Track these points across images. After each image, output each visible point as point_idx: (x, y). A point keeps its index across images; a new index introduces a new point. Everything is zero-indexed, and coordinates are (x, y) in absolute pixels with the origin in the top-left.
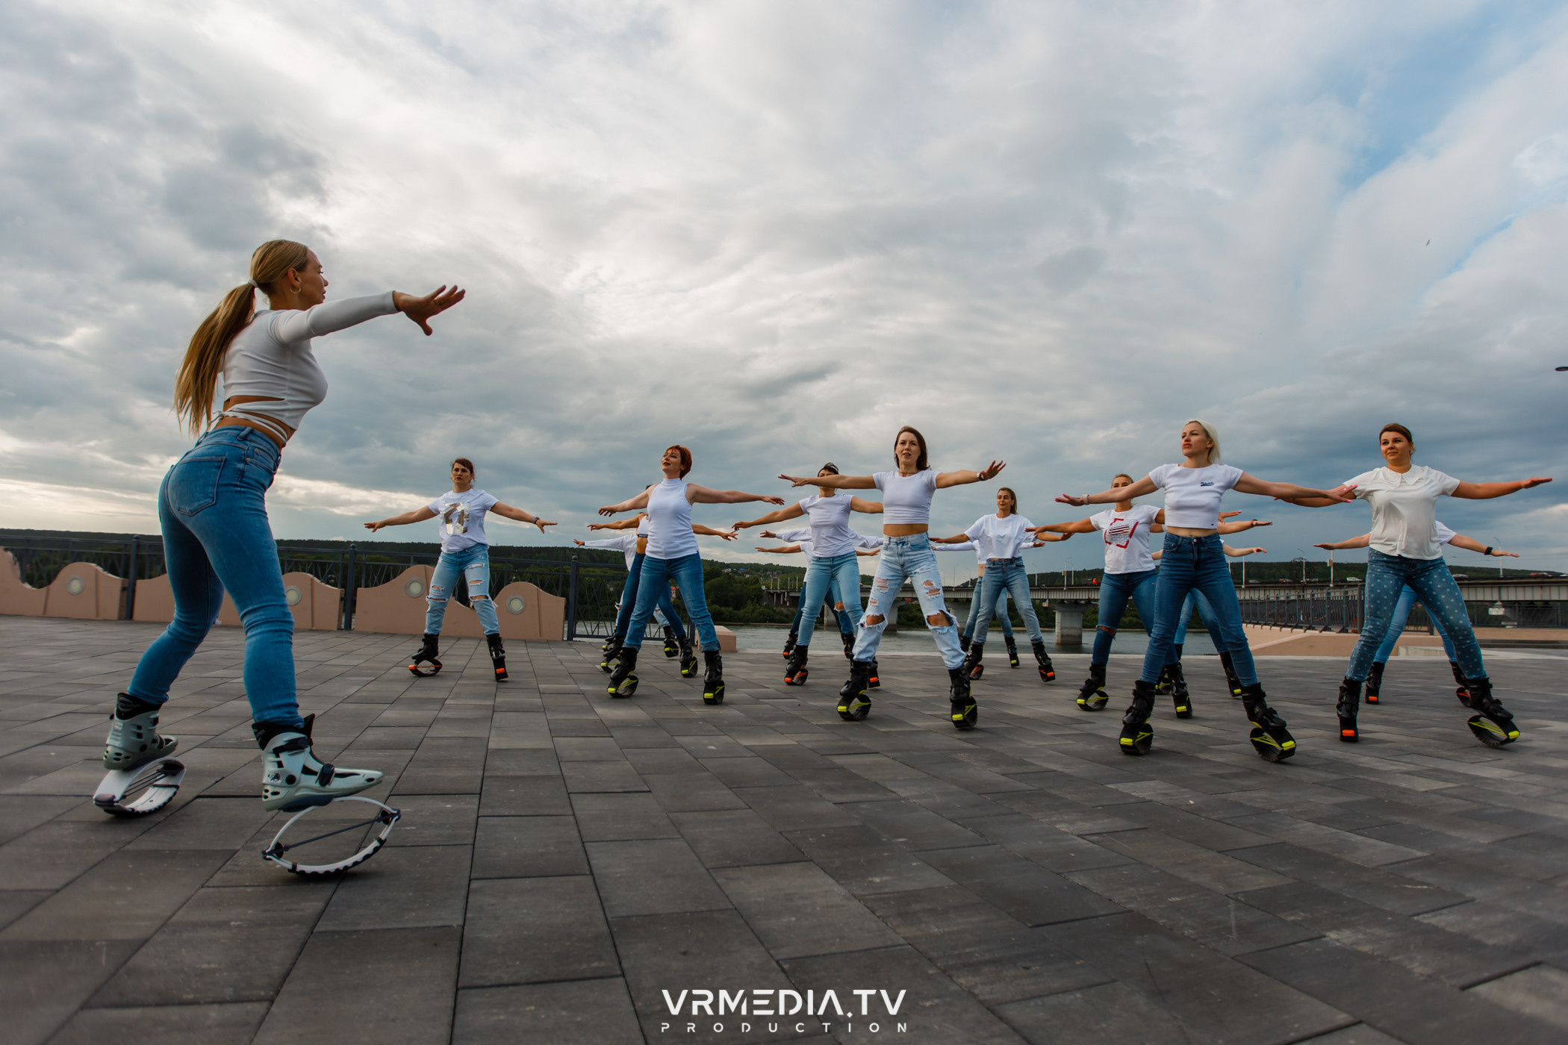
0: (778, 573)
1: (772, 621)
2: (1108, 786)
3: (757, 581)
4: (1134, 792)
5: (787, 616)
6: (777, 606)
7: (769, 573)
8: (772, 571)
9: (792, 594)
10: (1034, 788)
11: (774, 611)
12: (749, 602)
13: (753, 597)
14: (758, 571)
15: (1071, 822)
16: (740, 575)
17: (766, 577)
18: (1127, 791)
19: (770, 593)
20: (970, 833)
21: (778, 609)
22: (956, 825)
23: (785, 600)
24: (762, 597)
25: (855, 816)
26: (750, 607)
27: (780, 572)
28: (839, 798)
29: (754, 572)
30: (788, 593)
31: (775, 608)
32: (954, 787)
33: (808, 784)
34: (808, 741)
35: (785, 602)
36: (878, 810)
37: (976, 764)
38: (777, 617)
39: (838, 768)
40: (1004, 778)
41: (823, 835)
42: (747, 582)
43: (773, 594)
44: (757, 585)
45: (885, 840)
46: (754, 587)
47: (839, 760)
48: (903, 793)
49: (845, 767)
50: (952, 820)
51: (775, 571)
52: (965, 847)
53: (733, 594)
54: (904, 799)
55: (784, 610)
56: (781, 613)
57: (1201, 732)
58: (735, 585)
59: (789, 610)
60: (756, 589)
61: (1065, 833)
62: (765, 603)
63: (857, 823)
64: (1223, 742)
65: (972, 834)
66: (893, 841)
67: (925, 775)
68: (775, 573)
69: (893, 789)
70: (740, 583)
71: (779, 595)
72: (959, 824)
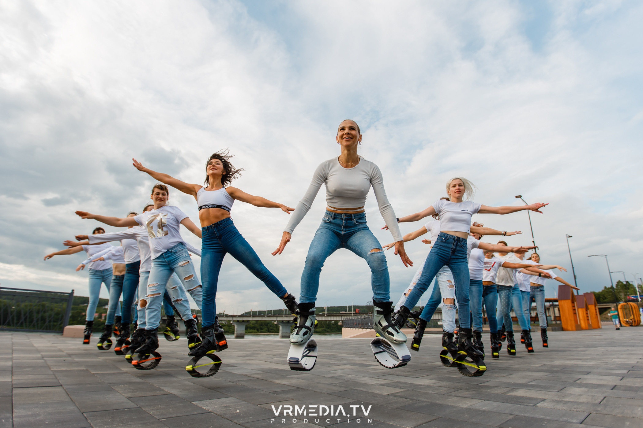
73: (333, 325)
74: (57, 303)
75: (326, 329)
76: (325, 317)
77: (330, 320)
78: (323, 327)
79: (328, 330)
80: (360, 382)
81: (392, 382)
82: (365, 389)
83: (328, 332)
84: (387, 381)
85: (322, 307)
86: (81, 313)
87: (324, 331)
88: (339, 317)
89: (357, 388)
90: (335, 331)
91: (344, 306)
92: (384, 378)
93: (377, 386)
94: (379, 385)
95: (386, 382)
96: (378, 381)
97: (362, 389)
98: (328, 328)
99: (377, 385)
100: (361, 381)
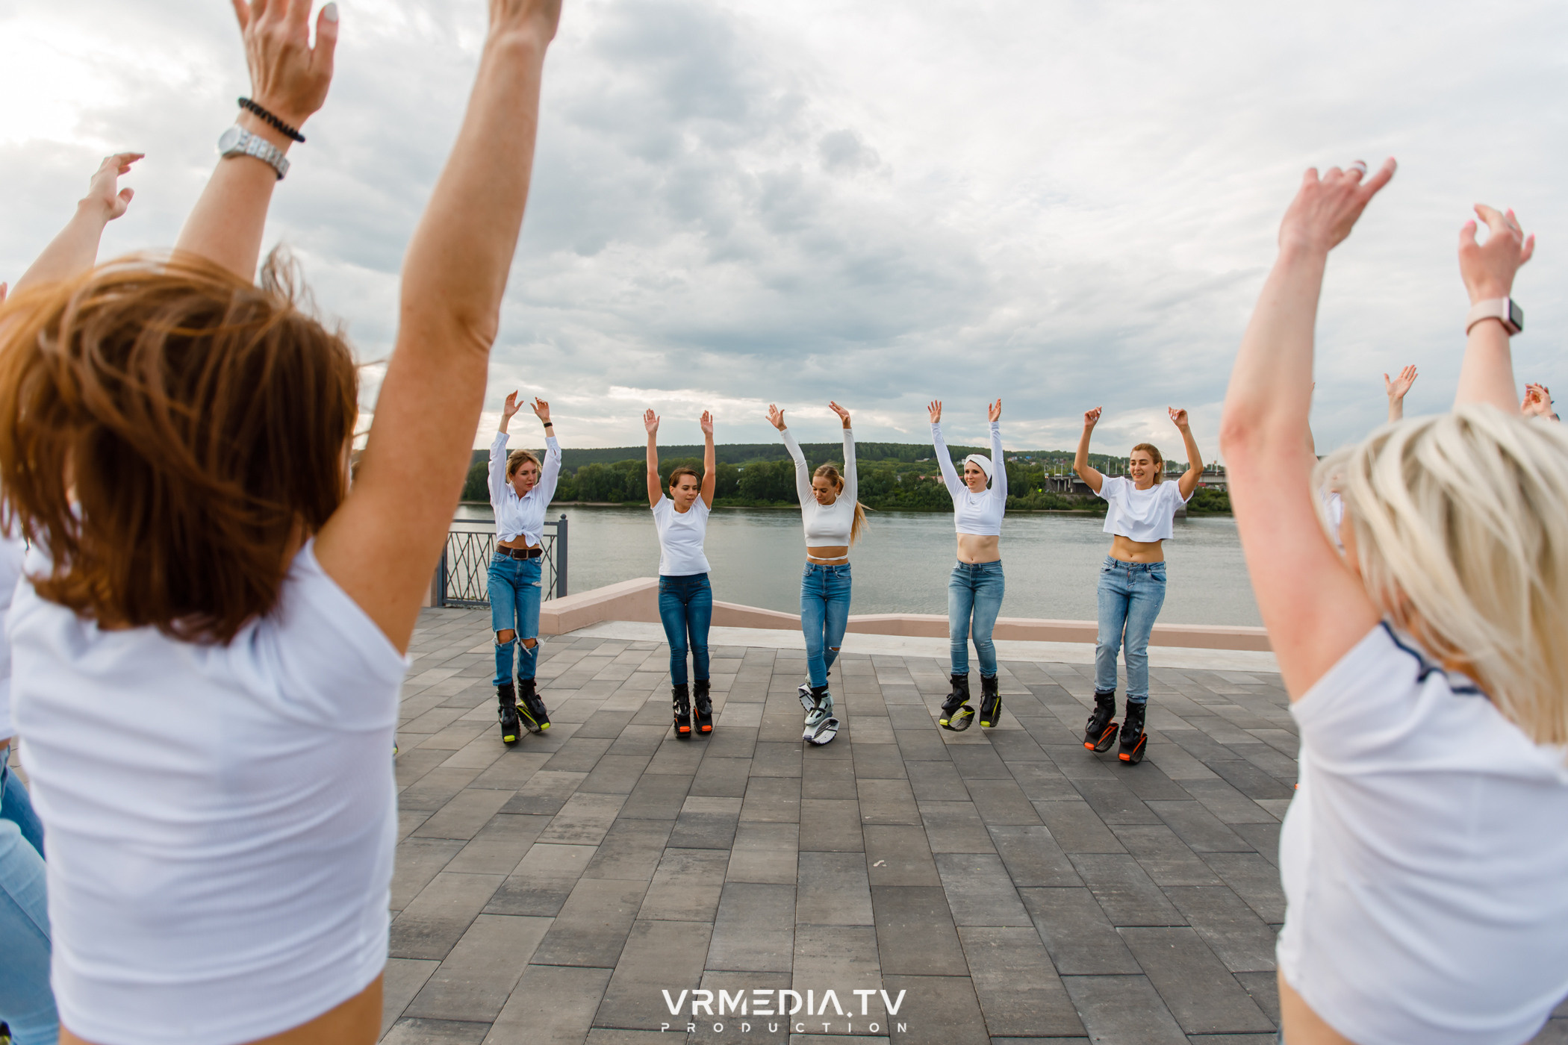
0: (1065, 460)
1: (1054, 508)
3: (1040, 469)
5: (1070, 503)
6: (1060, 493)
7: (1055, 460)
8: (1059, 458)
9: (1075, 481)
11: (1058, 498)
12: (1032, 489)
13: (1036, 484)
14: (1044, 458)
16: (1026, 463)
17: (1053, 463)
19: (1053, 480)
21: (1060, 496)
23: (1069, 486)
24: (1045, 484)
26: (1032, 494)
29: (1040, 459)
30: (1072, 480)
31: (1058, 495)
35: (1068, 489)
38: (1059, 504)
42: (1030, 471)
43: (1056, 482)
44: (1040, 473)
46: (1037, 474)
51: (1062, 457)
53: (1016, 482)
55: (1068, 497)
56: (1064, 500)
58: (1017, 473)
59: (1072, 497)
60: (1039, 477)
62: (1048, 490)
68: (1061, 460)
70: (1023, 470)
71: (1062, 482)
74: (877, 460)
86: (918, 476)
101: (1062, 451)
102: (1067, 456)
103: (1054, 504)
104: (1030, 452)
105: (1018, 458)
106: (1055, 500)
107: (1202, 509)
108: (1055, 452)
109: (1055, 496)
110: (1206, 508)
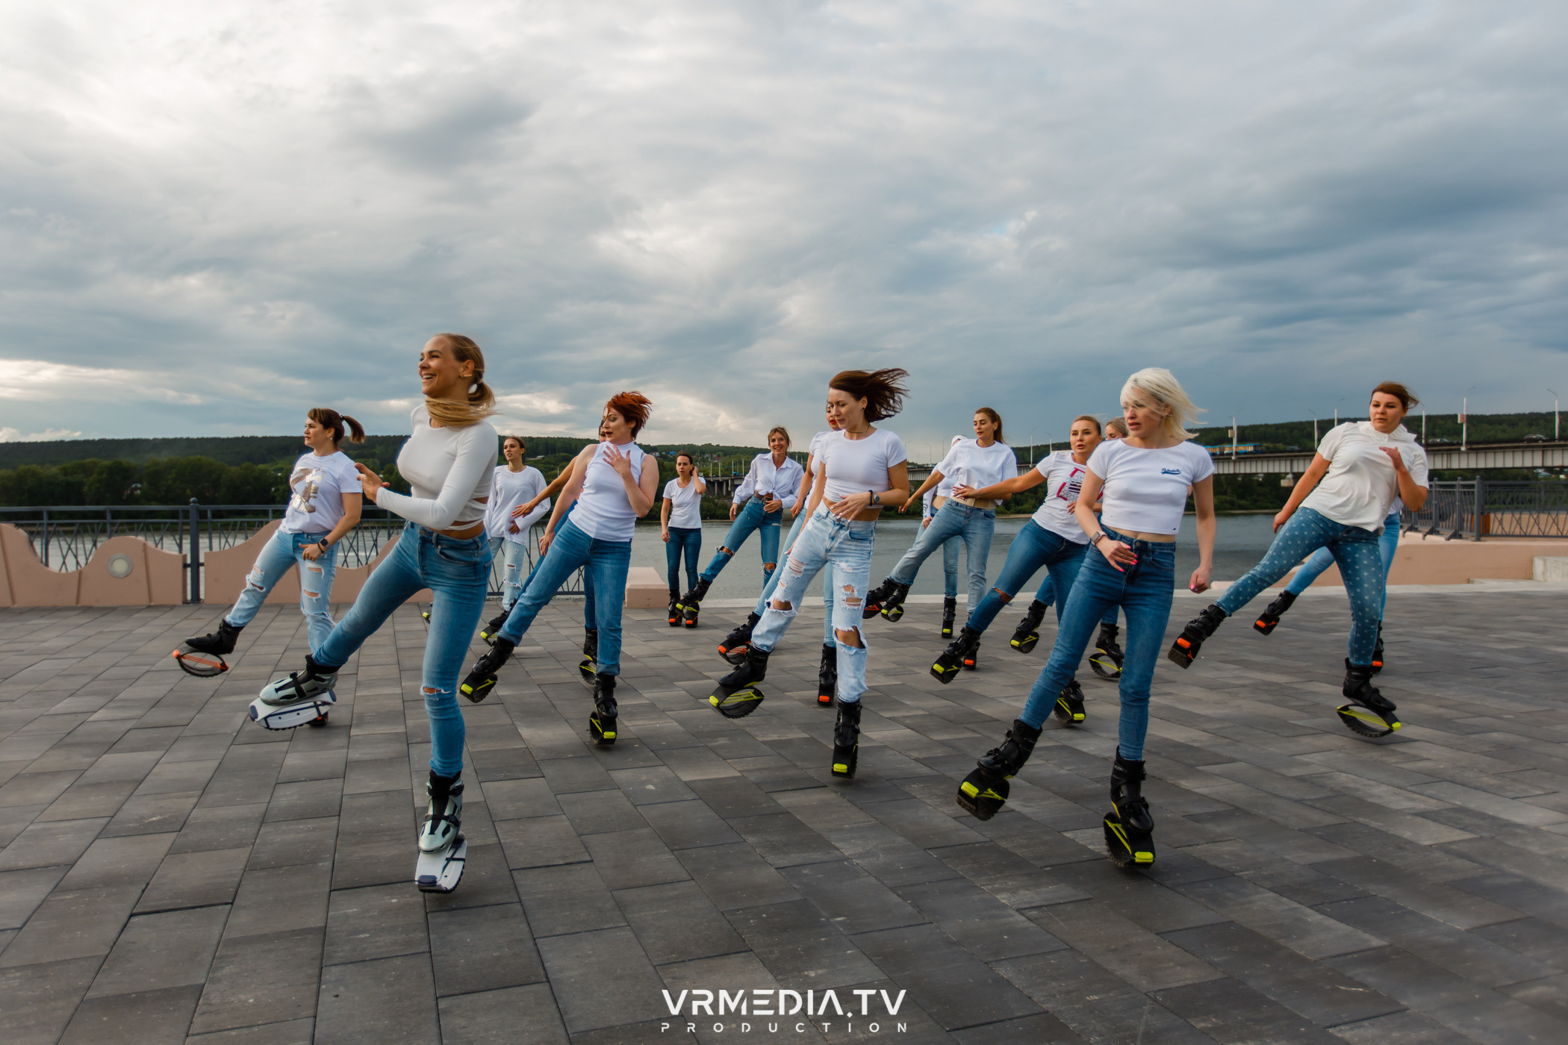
0: (719, 456)
2: (1066, 834)
4: (1091, 844)
6: (719, 498)
7: (707, 455)
8: (712, 453)
10: (985, 839)
11: (716, 505)
15: (1013, 891)
18: (1083, 843)
19: (710, 481)
20: (908, 908)
22: (895, 896)
23: (729, 489)
25: (796, 886)
27: (721, 453)
28: (782, 861)
30: (732, 480)
31: (716, 501)
32: (900, 839)
33: (751, 839)
34: (751, 771)
36: (820, 876)
37: (928, 801)
39: (781, 813)
40: (954, 824)
41: (764, 915)
45: (823, 919)
47: (785, 800)
48: (847, 850)
49: (790, 811)
50: (893, 889)
51: (715, 452)
52: (901, 927)
54: (847, 859)
57: (1195, 741)
61: (1005, 906)
63: (797, 897)
64: (1218, 760)
65: (910, 909)
66: (831, 920)
67: (873, 822)
68: (714, 456)
69: (837, 845)
71: (720, 484)
72: (899, 895)
73: (1260, 484)
75: (1235, 498)
76: (1232, 465)
77: (1248, 471)
78: (1225, 493)
79: (1243, 502)
80: (1369, 800)
81: (1448, 806)
82: (1380, 824)
83: (1241, 508)
84: (1434, 801)
85: (1217, 429)
87: (1227, 505)
88: (1283, 463)
89: (1361, 820)
90: (1270, 505)
91: (1301, 423)
92: (1429, 792)
93: (1409, 817)
94: (1413, 814)
95: (1431, 805)
96: (1413, 800)
97: (1374, 824)
98: (1241, 496)
99: (1409, 814)
100: (1371, 796)
101: (714, 444)
102: (720, 451)
103: (713, 512)
104: (673, 446)
105: (660, 454)
106: (713, 507)
107: (888, 513)
108: (706, 445)
109: (714, 502)
110: (892, 512)
